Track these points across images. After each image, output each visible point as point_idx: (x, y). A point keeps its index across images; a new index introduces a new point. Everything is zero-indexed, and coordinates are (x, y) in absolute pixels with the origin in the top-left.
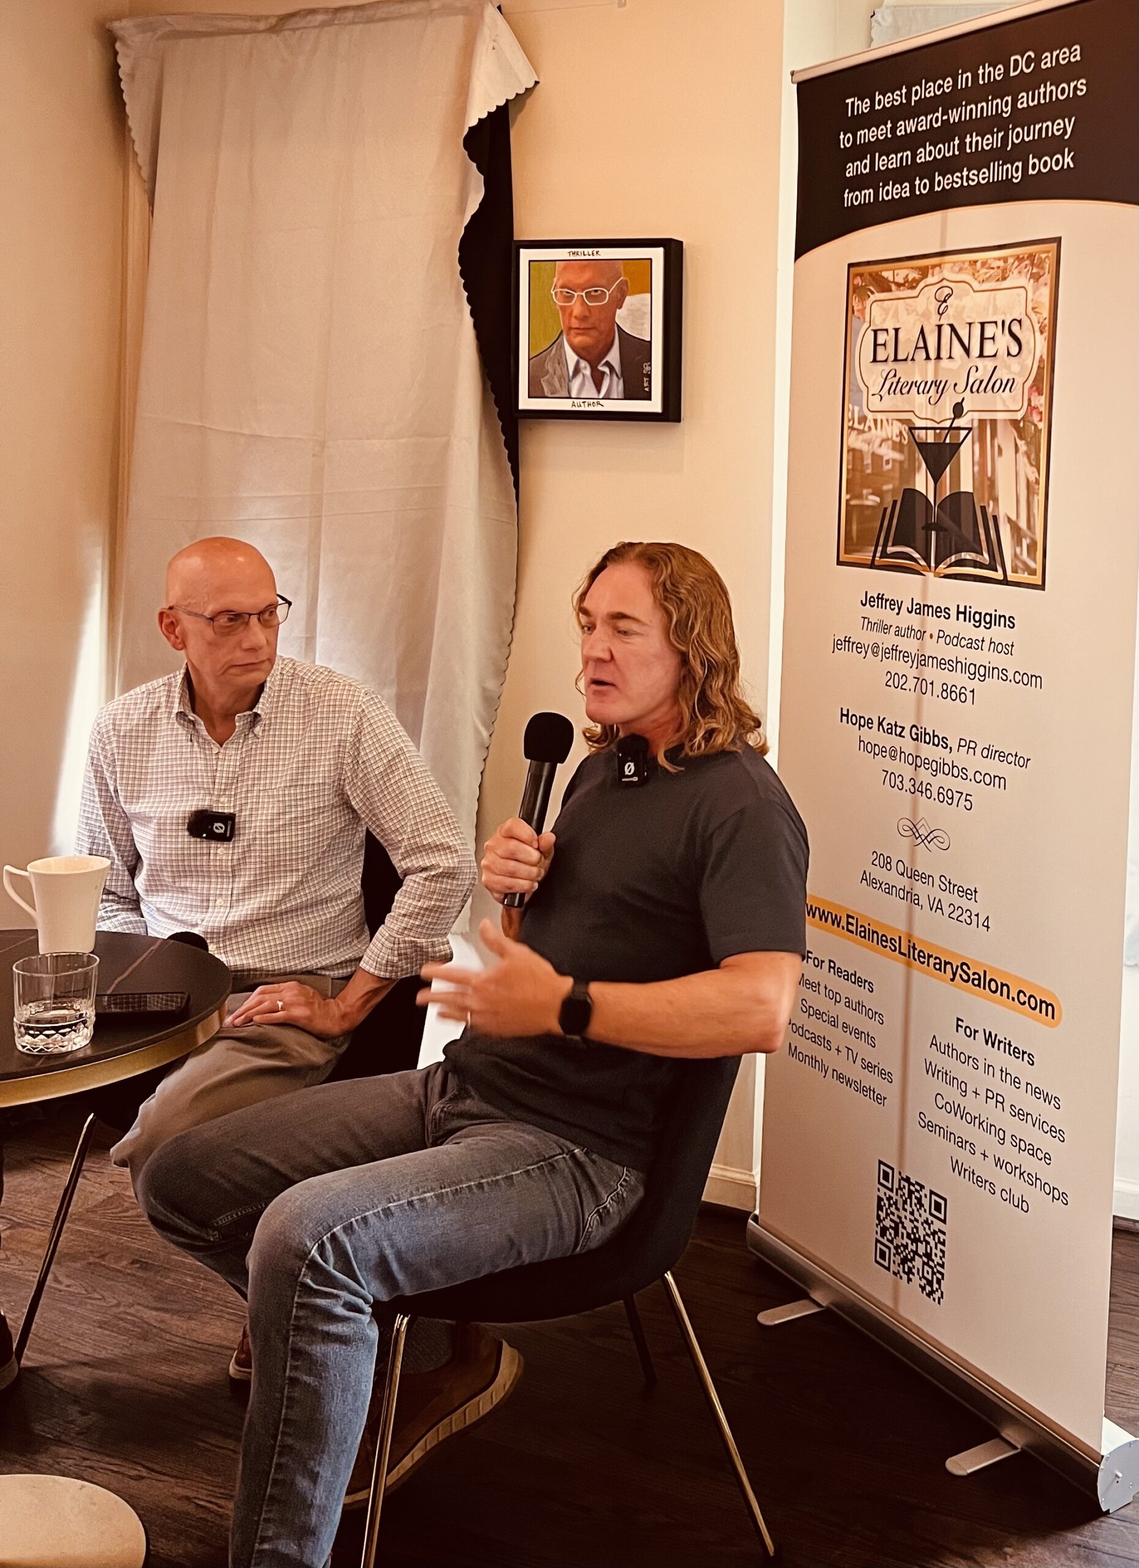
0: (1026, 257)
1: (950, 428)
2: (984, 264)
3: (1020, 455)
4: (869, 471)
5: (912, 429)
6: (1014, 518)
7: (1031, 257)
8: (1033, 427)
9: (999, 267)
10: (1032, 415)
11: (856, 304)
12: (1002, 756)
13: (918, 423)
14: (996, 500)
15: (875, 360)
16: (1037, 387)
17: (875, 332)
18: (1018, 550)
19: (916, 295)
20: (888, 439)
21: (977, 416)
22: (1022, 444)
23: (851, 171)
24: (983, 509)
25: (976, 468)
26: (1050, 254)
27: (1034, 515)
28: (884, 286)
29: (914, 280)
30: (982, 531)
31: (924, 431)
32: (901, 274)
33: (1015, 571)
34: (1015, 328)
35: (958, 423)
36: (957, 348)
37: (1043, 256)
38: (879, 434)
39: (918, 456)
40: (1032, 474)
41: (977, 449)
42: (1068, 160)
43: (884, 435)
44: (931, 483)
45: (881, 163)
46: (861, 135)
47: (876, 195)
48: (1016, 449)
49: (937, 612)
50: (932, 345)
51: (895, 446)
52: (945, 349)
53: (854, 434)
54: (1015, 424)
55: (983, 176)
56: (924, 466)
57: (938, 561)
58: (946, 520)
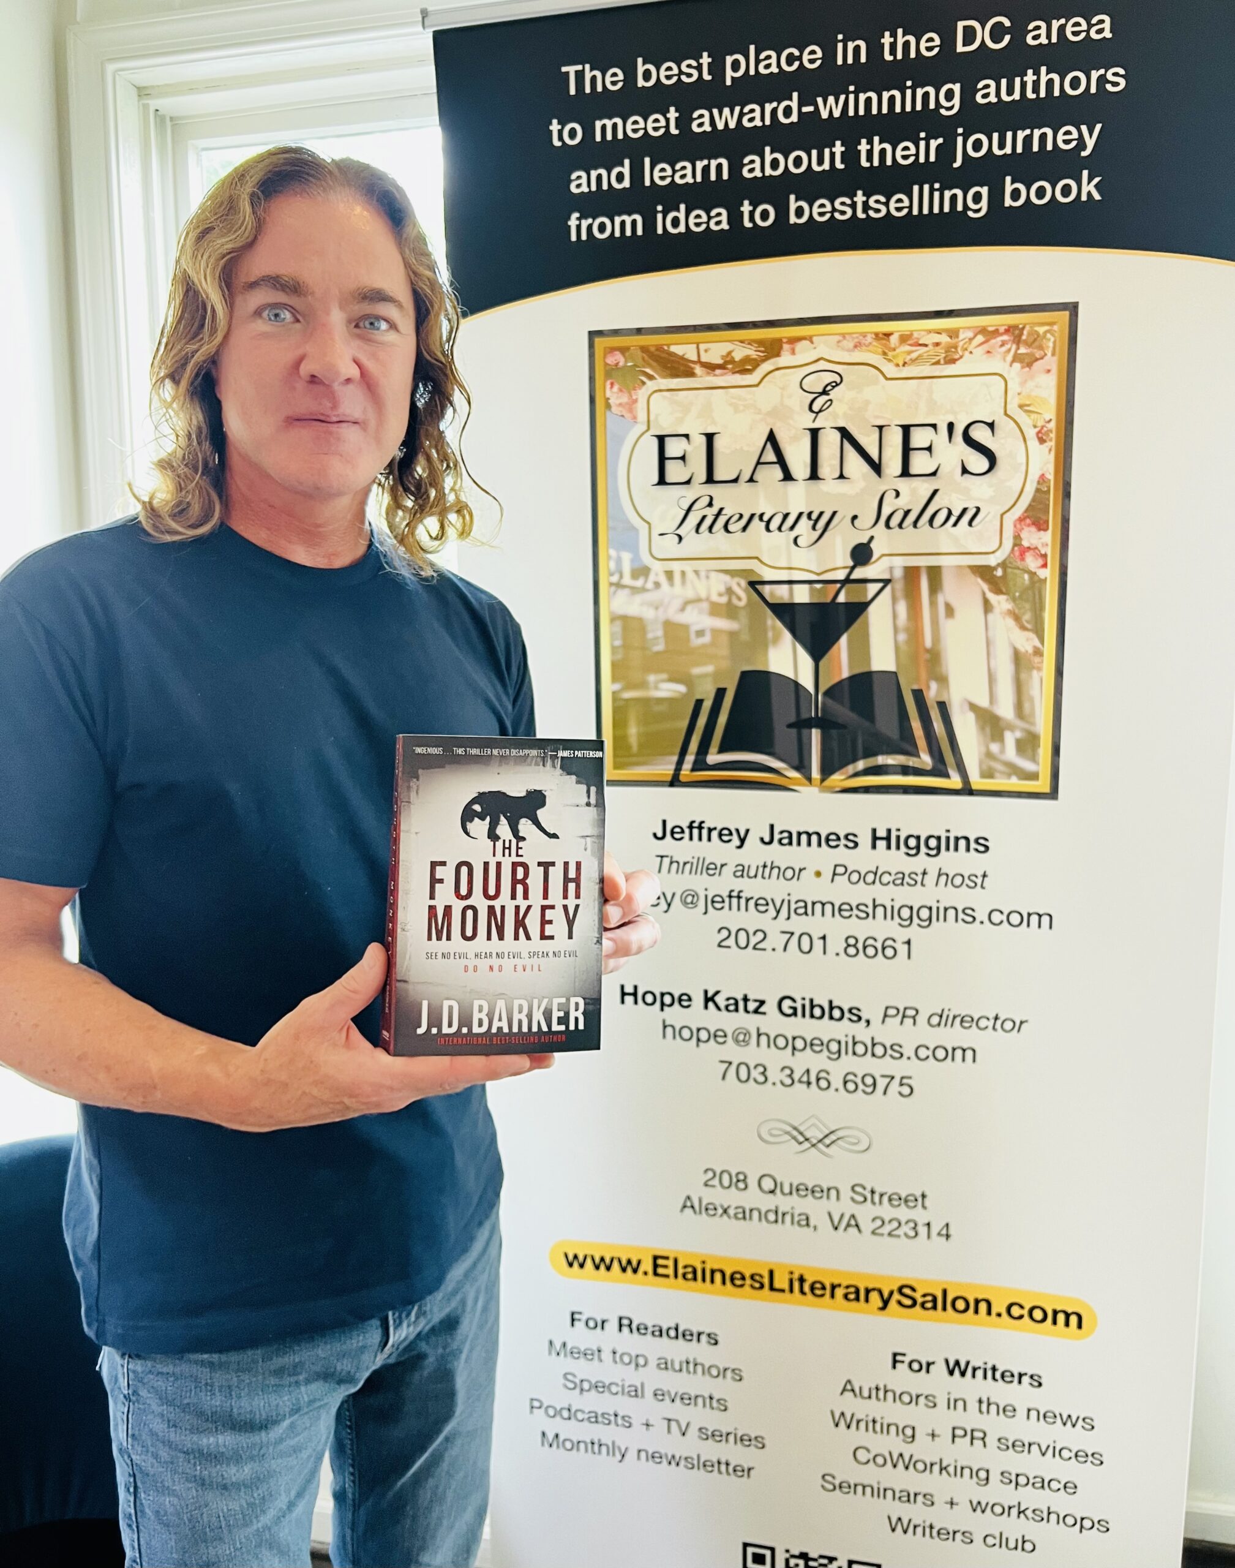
0: (1002, 330)
1: (847, 581)
2: (904, 339)
3: (996, 615)
4: (660, 647)
5: (755, 585)
6: (983, 702)
7: (1013, 331)
8: (1026, 576)
9: (937, 344)
10: (1023, 559)
11: (613, 394)
12: (966, 1021)
13: (768, 575)
14: (943, 680)
15: (662, 481)
16: (1035, 516)
17: (661, 439)
18: (994, 748)
19: (756, 382)
20: (699, 600)
21: (899, 563)
22: (1001, 603)
23: (581, 183)
24: (919, 696)
25: (902, 637)
26: (1055, 328)
27: (1032, 700)
28: (678, 368)
29: (747, 360)
31: (786, 587)
32: (715, 350)
33: (988, 774)
34: (980, 434)
35: (858, 573)
36: (855, 463)
37: (1041, 330)
38: (675, 593)
39: (773, 622)
40: (1026, 642)
41: (902, 608)
42: (1089, 188)
43: (690, 594)
44: (806, 661)
45: (658, 174)
46: (606, 127)
47: (650, 224)
48: (987, 607)
49: (830, 840)
50: (798, 458)
51: (715, 610)
52: (828, 466)
53: (623, 594)
54: (983, 572)
55: (898, 205)
56: (787, 636)
57: (827, 770)
58: (843, 713)
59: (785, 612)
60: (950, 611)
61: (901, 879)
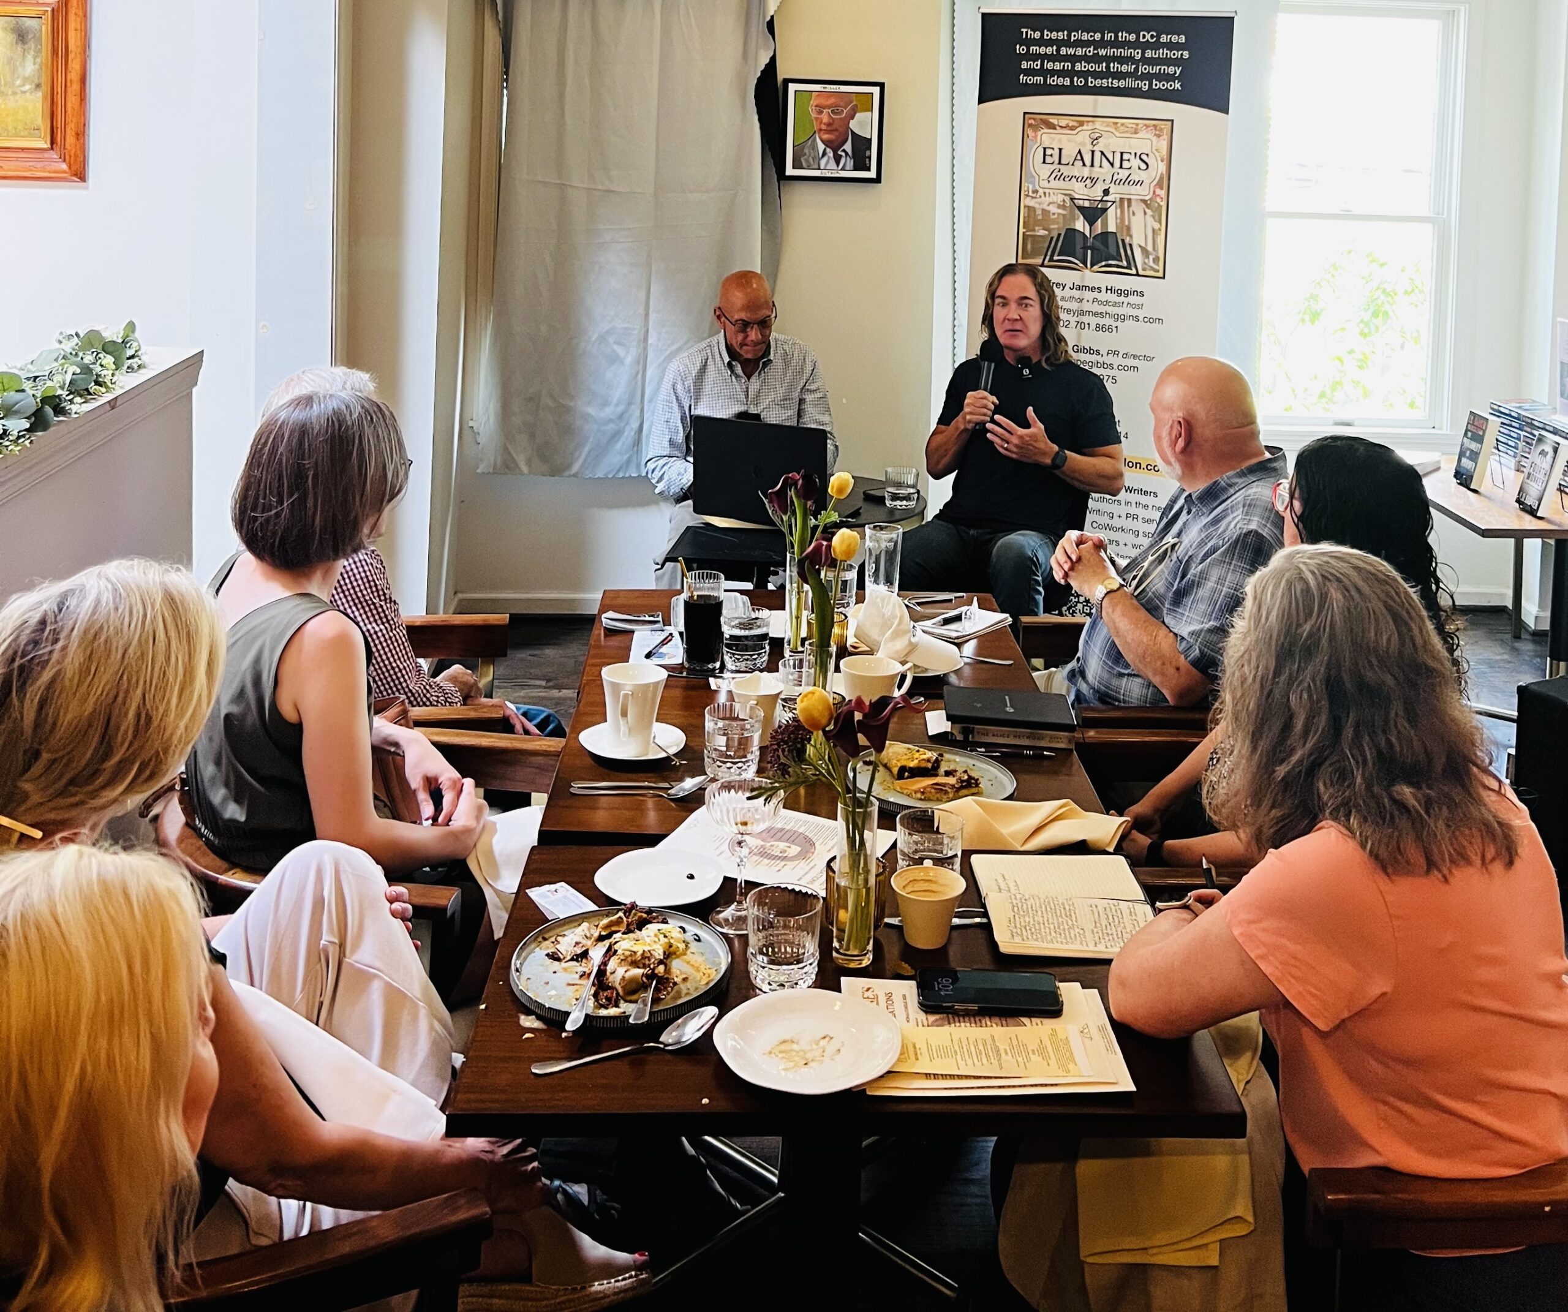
0: (1151, 125)
1: (1101, 201)
2: (1123, 125)
3: (1148, 216)
4: (1040, 218)
5: (1072, 199)
6: (1143, 245)
7: (1155, 126)
8: (1157, 204)
9: (1132, 128)
10: (1156, 199)
11: (1030, 132)
12: (1135, 357)
13: (1077, 196)
14: (1131, 236)
15: (1044, 162)
16: (1160, 185)
17: (1045, 149)
18: (1146, 261)
19: (1075, 133)
20: (1054, 203)
21: (1118, 196)
22: (1149, 212)
23: (1024, 65)
24: (1123, 241)
25: (1118, 221)
26: (1167, 127)
27: (1158, 245)
28: (1052, 127)
29: (1073, 126)
30: (1122, 251)
31: (1082, 201)
32: (1063, 122)
33: (1144, 270)
34: (1144, 157)
35: (1105, 198)
36: (1105, 162)
37: (1163, 127)
38: (1047, 199)
39: (1077, 212)
40: (1156, 226)
41: (1119, 211)
42: (1178, 86)
43: (1051, 200)
44: (1087, 226)
45: (1049, 66)
46: (1034, 49)
47: (1045, 81)
48: (1145, 213)
49: (1093, 289)
50: (1087, 159)
51: (1059, 207)
52: (1097, 163)
53: (1029, 199)
54: (1144, 201)
55: (1122, 84)
56: (1082, 217)
57: (1092, 265)
58: (1098, 244)
59: (1081, 209)
60: (1134, 214)
61: (1115, 304)
